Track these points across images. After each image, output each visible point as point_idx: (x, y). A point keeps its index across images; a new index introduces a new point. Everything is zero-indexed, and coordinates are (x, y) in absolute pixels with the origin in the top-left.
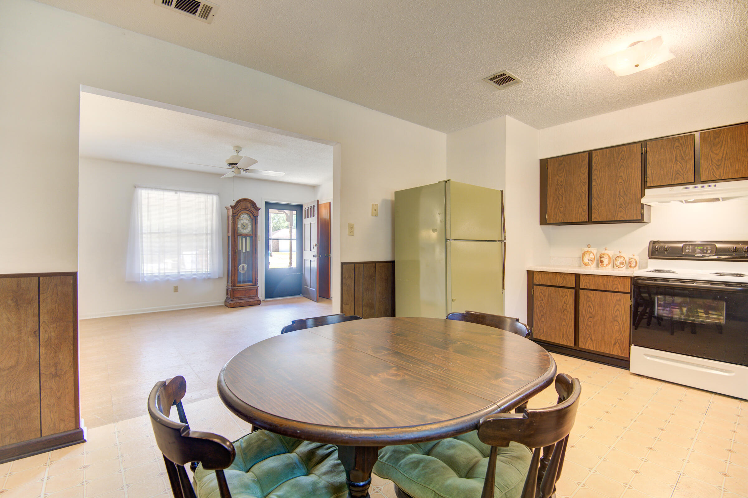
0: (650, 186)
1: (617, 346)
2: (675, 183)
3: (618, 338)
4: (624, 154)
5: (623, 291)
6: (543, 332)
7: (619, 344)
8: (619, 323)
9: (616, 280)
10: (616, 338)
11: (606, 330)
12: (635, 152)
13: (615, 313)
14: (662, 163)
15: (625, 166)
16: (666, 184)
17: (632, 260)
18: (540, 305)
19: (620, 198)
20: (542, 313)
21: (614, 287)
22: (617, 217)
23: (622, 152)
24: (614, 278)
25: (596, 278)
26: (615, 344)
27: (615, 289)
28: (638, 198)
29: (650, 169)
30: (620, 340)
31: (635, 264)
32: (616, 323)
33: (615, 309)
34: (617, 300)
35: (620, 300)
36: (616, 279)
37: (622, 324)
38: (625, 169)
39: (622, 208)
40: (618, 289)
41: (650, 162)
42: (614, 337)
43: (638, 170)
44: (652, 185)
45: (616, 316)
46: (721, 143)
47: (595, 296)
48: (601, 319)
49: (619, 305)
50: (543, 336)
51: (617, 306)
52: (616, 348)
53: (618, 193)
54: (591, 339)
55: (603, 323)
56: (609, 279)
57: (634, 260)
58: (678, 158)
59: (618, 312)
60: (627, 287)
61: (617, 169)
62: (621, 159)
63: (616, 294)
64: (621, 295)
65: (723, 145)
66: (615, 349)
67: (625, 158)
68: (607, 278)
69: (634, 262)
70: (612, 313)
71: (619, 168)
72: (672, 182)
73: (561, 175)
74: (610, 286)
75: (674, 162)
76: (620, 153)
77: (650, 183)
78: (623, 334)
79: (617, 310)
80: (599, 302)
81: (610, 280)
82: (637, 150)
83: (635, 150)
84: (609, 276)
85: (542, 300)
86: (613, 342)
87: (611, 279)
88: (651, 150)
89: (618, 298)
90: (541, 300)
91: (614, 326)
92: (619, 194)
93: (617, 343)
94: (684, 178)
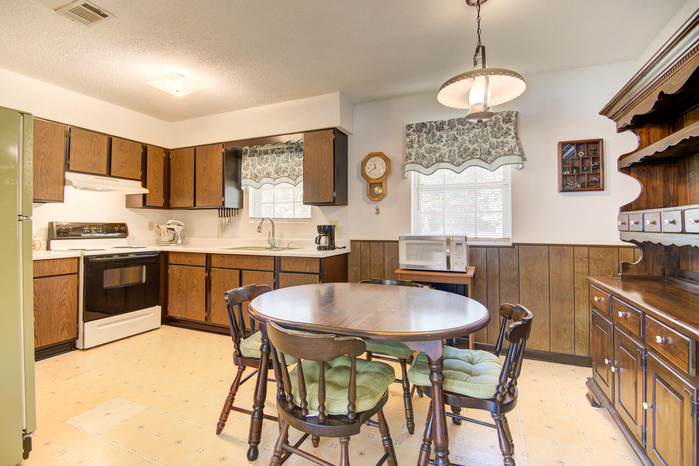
0: (72, 170)
1: (65, 331)
2: (93, 172)
3: (65, 322)
4: (48, 130)
5: (70, 272)
7: (66, 328)
8: (66, 306)
9: (63, 263)
10: (64, 322)
11: (53, 318)
12: (59, 132)
13: (63, 296)
14: (83, 151)
15: (48, 143)
16: (85, 172)
19: (42, 176)
21: (62, 270)
23: (45, 127)
24: (62, 261)
25: (41, 264)
26: (63, 329)
27: (63, 272)
28: (61, 178)
29: (73, 154)
30: (67, 323)
32: (63, 307)
33: (63, 293)
34: (64, 283)
35: (67, 283)
36: (63, 261)
37: (70, 305)
38: (49, 146)
39: (44, 187)
40: (65, 271)
41: (73, 147)
42: (62, 323)
43: (61, 151)
44: (74, 170)
45: (64, 300)
46: (124, 150)
47: (39, 285)
48: (47, 308)
49: (66, 287)
51: (65, 290)
52: (64, 334)
53: (40, 170)
55: (49, 311)
56: (56, 262)
58: (96, 152)
59: (65, 295)
60: (75, 267)
62: (45, 134)
63: (63, 277)
64: (68, 277)
65: (126, 152)
66: (62, 335)
67: (49, 134)
68: (54, 261)
70: (60, 298)
71: (42, 142)
72: (90, 171)
74: (56, 270)
75: (92, 154)
76: (43, 127)
77: (72, 168)
78: (71, 316)
79: (64, 294)
80: (45, 290)
81: (56, 264)
82: (61, 131)
83: (59, 131)
84: (56, 260)
86: (61, 328)
87: (58, 262)
88: (74, 137)
89: (66, 281)
91: (62, 311)
93: (65, 328)
94: (99, 170)
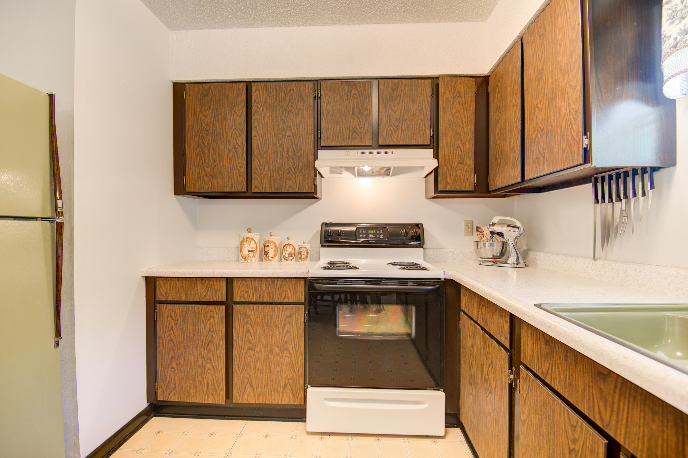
0: (324, 145)
1: (288, 391)
2: (352, 145)
3: (289, 377)
4: (293, 95)
5: (295, 300)
6: (175, 387)
7: (290, 385)
8: (289, 352)
9: (285, 285)
10: (286, 377)
11: (272, 366)
12: (307, 93)
13: (285, 337)
14: (338, 114)
15: (294, 113)
16: (342, 145)
17: (303, 249)
18: (169, 338)
19: (288, 160)
20: (171, 354)
21: (283, 295)
22: (285, 188)
23: (290, 91)
24: (283, 281)
25: (258, 283)
26: (285, 387)
27: (285, 298)
28: (311, 160)
29: (324, 121)
30: (292, 379)
31: (305, 254)
32: (286, 353)
33: (285, 331)
34: (287, 317)
35: (291, 316)
36: (285, 283)
37: (295, 352)
38: (295, 116)
39: (291, 175)
40: (288, 298)
41: (324, 112)
42: (284, 377)
43: (310, 120)
44: (327, 145)
45: (286, 342)
46: (399, 98)
47: (256, 313)
48: (265, 350)
49: (289, 323)
50: (175, 394)
51: (288, 326)
52: (287, 394)
53: (286, 151)
54: (251, 386)
55: (268, 354)
56: (276, 282)
57: (305, 249)
58: (356, 111)
59: (288, 335)
60: (300, 294)
61: (284, 115)
62: (290, 101)
63: (285, 306)
64: (292, 307)
65: (401, 101)
66: (285, 395)
67: (295, 100)
68: (274, 281)
69: (305, 252)
70: (281, 338)
71: (287, 113)
72: (348, 142)
73: (207, 112)
74: (277, 295)
75: (350, 116)
76: (288, 91)
77: (325, 142)
78: (295, 368)
79: (286, 333)
80: (262, 322)
81: (277, 285)
82: (308, 90)
83: (307, 91)
84: (276, 279)
85: (172, 329)
86: (283, 384)
87: (278, 282)
88: (325, 95)
89: (288, 314)
90: (170, 329)
91: (284, 358)
92: (288, 154)
93: (288, 384)
94: (361, 139)
